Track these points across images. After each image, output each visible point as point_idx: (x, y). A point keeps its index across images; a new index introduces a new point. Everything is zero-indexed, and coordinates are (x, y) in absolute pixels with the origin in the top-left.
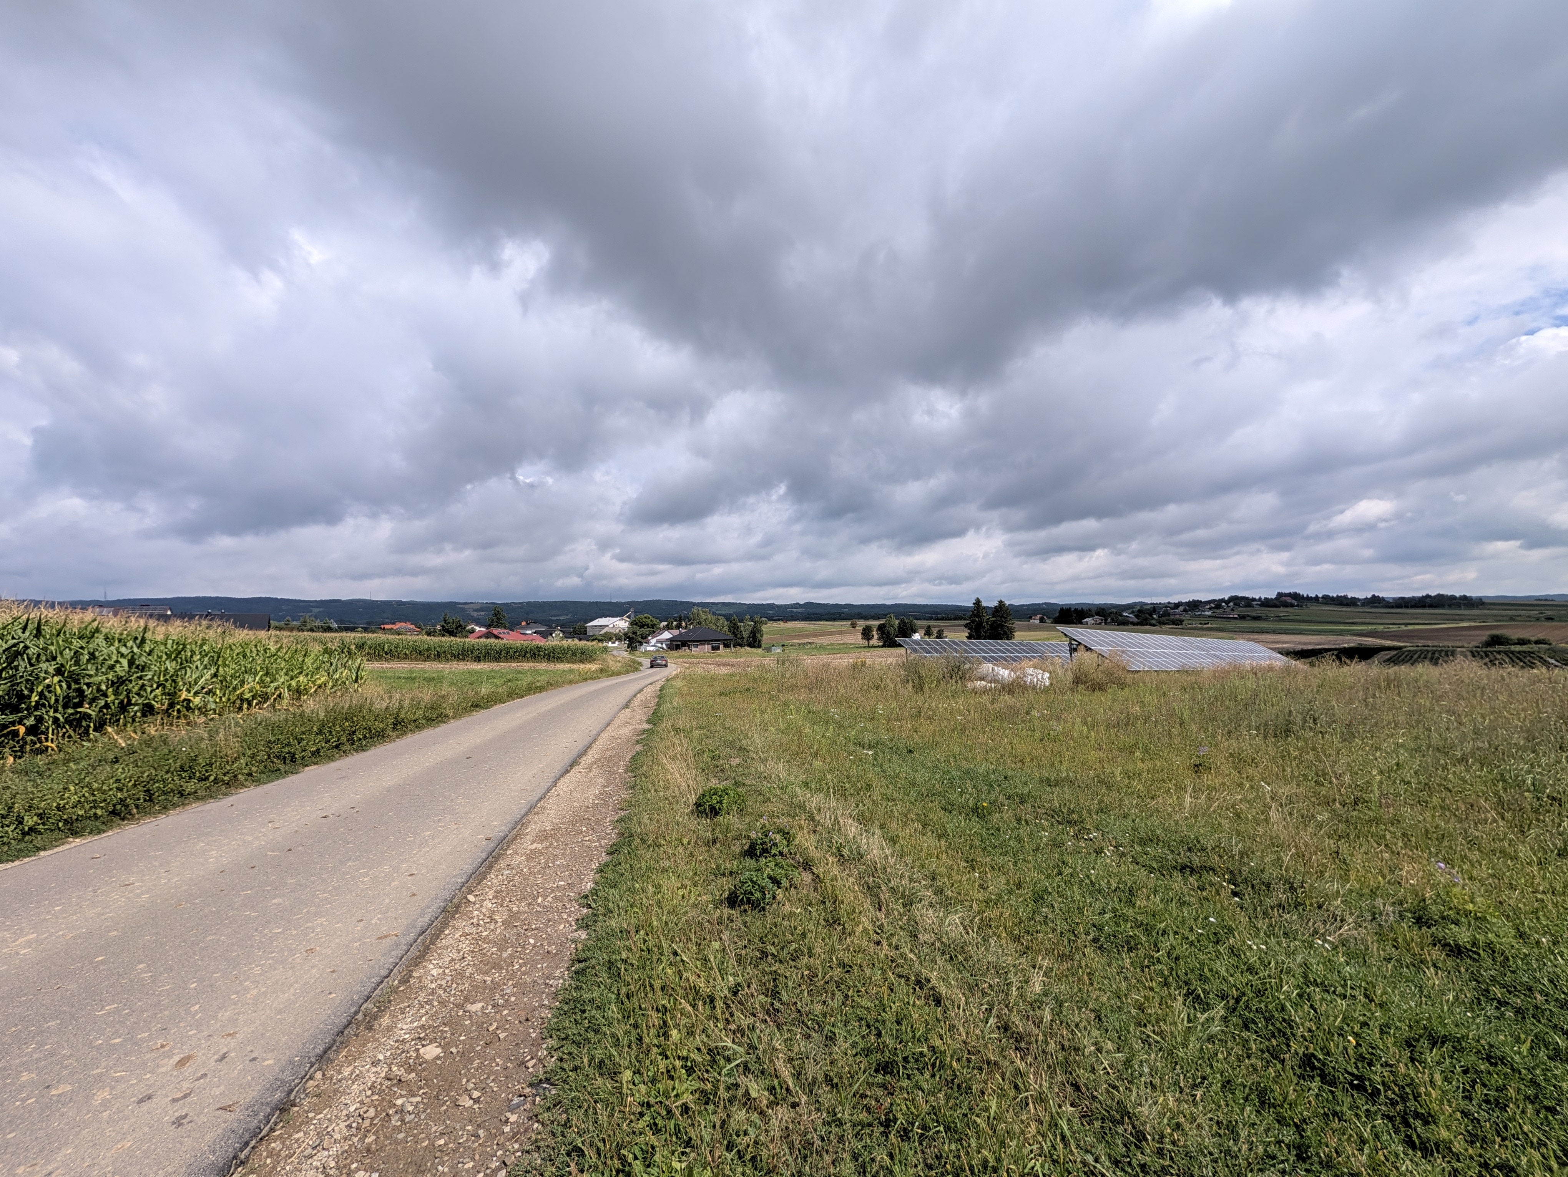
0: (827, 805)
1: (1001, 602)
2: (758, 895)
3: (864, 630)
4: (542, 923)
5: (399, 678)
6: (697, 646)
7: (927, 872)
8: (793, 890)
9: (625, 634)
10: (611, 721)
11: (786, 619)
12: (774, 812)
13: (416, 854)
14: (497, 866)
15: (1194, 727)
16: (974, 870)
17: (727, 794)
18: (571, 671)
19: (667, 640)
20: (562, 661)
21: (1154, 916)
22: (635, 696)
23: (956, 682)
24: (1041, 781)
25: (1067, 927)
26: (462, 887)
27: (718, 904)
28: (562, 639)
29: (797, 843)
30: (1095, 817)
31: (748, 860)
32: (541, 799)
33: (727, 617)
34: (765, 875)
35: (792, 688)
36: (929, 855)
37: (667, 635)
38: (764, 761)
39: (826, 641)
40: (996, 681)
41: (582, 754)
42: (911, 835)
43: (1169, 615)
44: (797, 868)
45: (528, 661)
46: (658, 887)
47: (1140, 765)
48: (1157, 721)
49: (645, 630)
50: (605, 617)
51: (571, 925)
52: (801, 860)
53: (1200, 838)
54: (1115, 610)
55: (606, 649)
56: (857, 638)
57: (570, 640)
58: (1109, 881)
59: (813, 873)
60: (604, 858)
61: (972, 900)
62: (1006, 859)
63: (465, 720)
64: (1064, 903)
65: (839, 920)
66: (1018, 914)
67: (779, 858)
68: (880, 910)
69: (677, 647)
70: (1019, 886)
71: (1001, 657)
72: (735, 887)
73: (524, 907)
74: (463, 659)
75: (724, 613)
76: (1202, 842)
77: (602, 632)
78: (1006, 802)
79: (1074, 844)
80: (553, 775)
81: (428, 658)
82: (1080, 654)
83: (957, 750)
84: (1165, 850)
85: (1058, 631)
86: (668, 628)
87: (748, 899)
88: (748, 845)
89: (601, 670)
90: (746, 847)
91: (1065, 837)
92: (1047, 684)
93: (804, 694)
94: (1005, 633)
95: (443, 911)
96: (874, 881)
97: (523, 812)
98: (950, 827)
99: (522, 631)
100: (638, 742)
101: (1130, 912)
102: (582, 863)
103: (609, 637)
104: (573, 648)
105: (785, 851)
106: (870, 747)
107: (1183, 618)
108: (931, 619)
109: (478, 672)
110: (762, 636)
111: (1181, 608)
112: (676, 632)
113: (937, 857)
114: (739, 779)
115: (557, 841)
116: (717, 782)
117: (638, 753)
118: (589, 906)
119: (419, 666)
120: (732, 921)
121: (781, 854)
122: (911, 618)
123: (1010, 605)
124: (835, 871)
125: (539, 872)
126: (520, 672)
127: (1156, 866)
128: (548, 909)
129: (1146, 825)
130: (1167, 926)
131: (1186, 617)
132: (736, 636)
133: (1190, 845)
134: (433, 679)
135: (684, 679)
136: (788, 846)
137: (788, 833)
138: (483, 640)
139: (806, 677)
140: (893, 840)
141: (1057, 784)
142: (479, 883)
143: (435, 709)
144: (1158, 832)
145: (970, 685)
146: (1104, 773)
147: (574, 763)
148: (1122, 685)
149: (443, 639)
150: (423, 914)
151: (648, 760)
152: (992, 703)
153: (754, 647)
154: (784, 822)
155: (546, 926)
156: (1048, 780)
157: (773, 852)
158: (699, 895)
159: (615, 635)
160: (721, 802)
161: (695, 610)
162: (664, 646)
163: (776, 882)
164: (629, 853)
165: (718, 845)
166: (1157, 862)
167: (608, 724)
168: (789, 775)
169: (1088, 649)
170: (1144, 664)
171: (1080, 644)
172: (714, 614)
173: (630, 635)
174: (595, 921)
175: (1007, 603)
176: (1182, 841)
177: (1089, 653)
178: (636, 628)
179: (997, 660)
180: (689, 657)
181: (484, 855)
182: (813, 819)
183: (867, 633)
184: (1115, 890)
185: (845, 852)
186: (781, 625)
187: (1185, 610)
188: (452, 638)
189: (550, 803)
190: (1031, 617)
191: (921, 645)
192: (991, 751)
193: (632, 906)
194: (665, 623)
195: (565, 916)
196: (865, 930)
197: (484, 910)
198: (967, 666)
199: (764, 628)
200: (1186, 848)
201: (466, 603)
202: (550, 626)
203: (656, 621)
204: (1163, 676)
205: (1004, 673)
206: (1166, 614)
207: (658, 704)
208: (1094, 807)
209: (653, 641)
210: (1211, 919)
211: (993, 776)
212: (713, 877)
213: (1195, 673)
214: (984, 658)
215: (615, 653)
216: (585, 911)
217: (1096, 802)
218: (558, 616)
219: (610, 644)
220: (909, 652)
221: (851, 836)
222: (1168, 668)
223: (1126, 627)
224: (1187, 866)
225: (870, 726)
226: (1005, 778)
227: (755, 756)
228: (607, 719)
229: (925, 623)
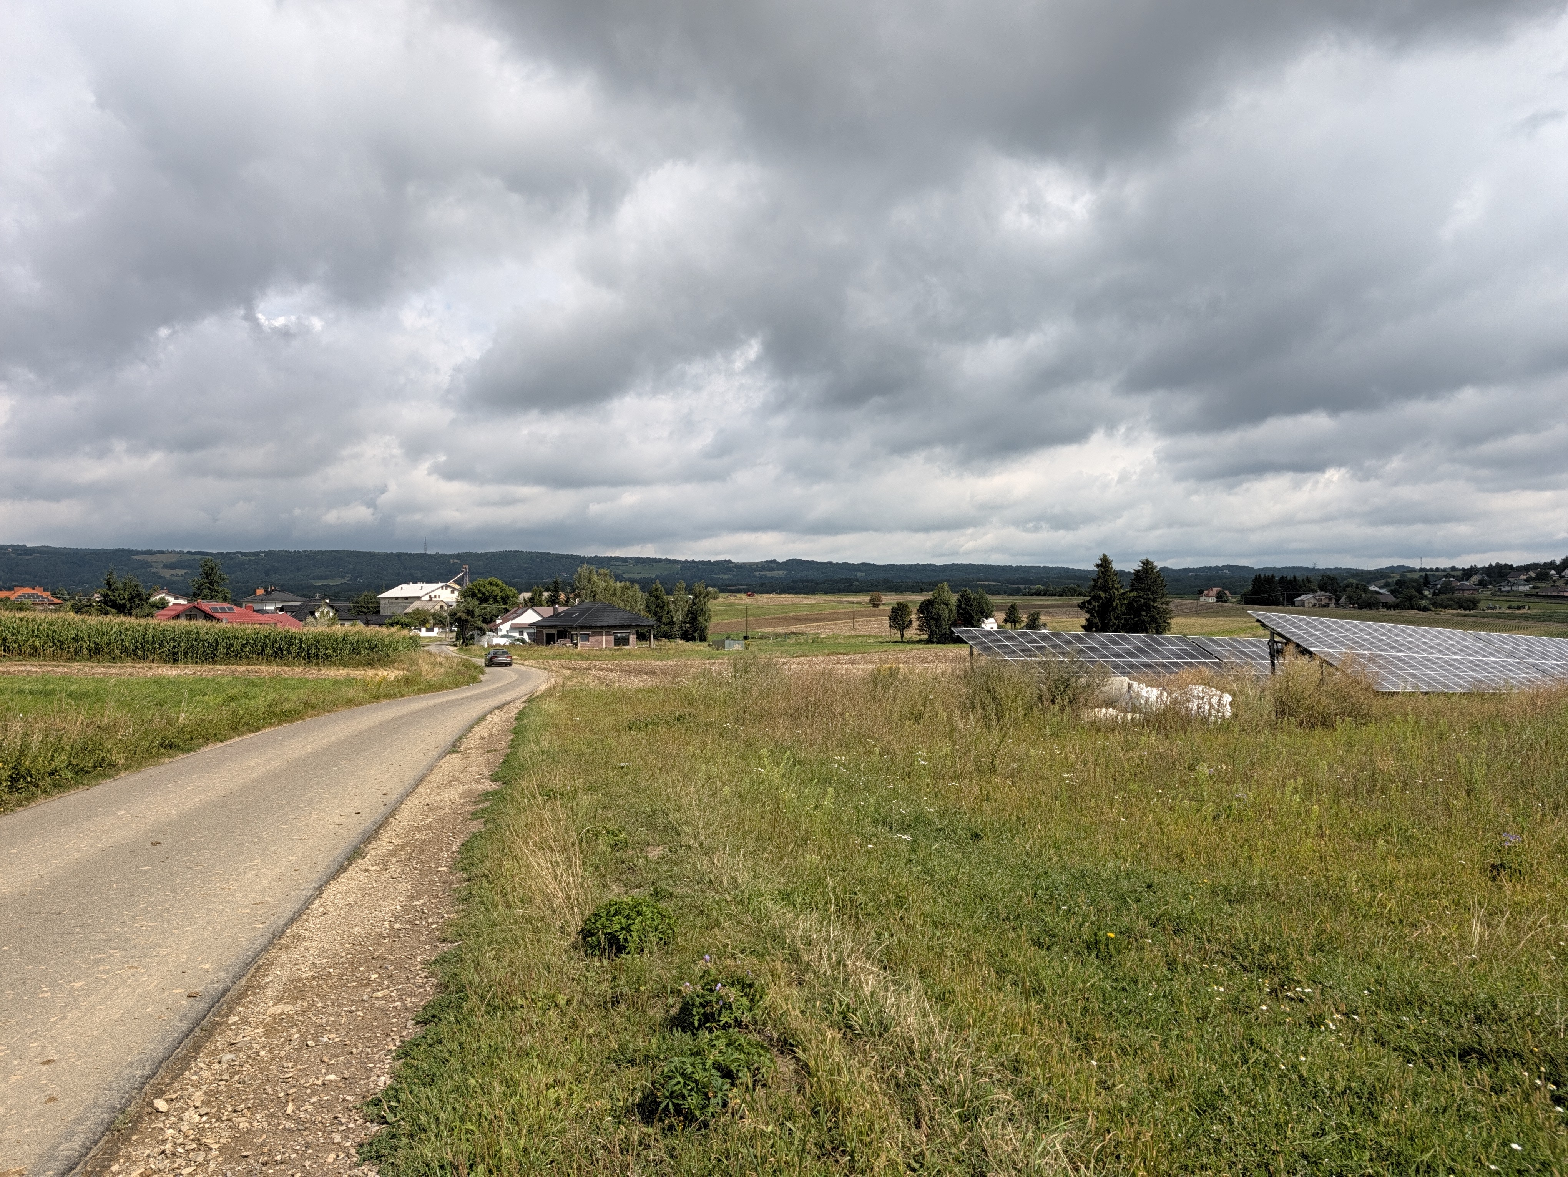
0: (824, 934)
1: (1146, 563)
2: (693, 1100)
3: (894, 610)
4: (295, 1151)
5: (21, 691)
6: (586, 637)
7: (1004, 1059)
8: (760, 1092)
9: (453, 614)
10: (425, 775)
11: (752, 590)
12: (726, 946)
13: (56, 1022)
14: (209, 1046)
15: (1492, 797)
16: (1089, 1054)
17: (639, 913)
18: (350, 682)
19: (531, 625)
20: (332, 664)
21: (1411, 1139)
22: (470, 729)
23: (1062, 709)
24: (1215, 894)
25: (1255, 1158)
26: (143, 1084)
27: (619, 1116)
28: (332, 622)
29: (767, 1004)
30: (1309, 959)
31: (678, 1034)
32: (292, 920)
33: (645, 585)
34: (709, 1063)
35: (764, 716)
36: (1008, 1027)
37: (530, 617)
38: (708, 852)
39: (825, 630)
40: (1134, 709)
41: (371, 836)
42: (977, 991)
43: (1453, 590)
44: (767, 1050)
45: (268, 662)
46: (510, 1084)
47: (1391, 865)
48: (1425, 786)
49: (491, 608)
50: (415, 582)
51: (349, 1155)
52: (775, 1035)
53: (1498, 1000)
54: (1353, 581)
55: (415, 641)
56: (881, 625)
57: (347, 624)
58: (1332, 1077)
59: (797, 1059)
60: (412, 1031)
61: (1086, 1110)
62: (1148, 1035)
63: (148, 773)
64: (1250, 1115)
65: (844, 1144)
66: (1167, 1135)
67: (734, 1031)
68: (918, 1126)
69: (550, 639)
70: (1170, 1083)
71: (1145, 664)
72: (653, 1083)
73: (260, 1120)
74: (145, 658)
75: (638, 576)
76: (1501, 1006)
77: (409, 610)
78: (1149, 930)
79: (1270, 1008)
80: (315, 875)
81: (76, 655)
82: (1290, 661)
83: (1061, 834)
84: (1435, 1020)
85: (1250, 616)
86: (533, 603)
87: (677, 1107)
88: (678, 1006)
89: (407, 680)
90: (674, 1011)
91: (1255, 996)
92: (1228, 714)
93: (782, 728)
94: (1154, 620)
95: (108, 1129)
96: (908, 1074)
97: (258, 945)
98: (1047, 977)
99: (257, 607)
100: (475, 815)
101: (1368, 1132)
102: (369, 1040)
103: (421, 619)
104: (353, 639)
105: (746, 1018)
106: (904, 827)
107: (1477, 596)
108: (1016, 592)
109: (173, 682)
110: (708, 619)
111: (1475, 578)
112: (548, 611)
113: (1024, 1031)
114: (662, 884)
115: (323, 998)
116: (622, 890)
117: (474, 836)
118: (383, 1120)
119: (60, 670)
120: (648, 1147)
121: (738, 1023)
122: (981, 591)
123: (1165, 569)
124: (838, 1054)
125: (288, 1058)
126: (253, 684)
127: (1417, 1049)
128: (305, 1126)
129: (1402, 976)
130: (1434, 1156)
131: (1484, 595)
132: (660, 619)
133: (1481, 1011)
134: (86, 694)
135: (563, 698)
136: (751, 1009)
137: (751, 986)
138: (182, 622)
139: (788, 695)
140: (943, 999)
141: (1242, 899)
142: (175, 1078)
143: (92, 752)
144: (1423, 987)
145: (1087, 715)
146: (1327, 879)
147: (355, 854)
148: (1362, 718)
149: (107, 619)
150: (69, 1135)
151: (493, 849)
152: (1126, 749)
153: (693, 639)
154: (745, 965)
155: (302, 1156)
156: (1227, 891)
157: (724, 1019)
158: (587, 1099)
159: (434, 616)
160: (627, 929)
161: (583, 570)
162: (526, 637)
163: (727, 1074)
164: (457, 1021)
165: (623, 1008)
166: (1421, 1041)
167: (420, 781)
168: (754, 877)
169: (1304, 652)
170: (1405, 681)
171: (1288, 641)
172: (618, 578)
173: (463, 615)
174: (394, 1148)
175: (1159, 565)
176: (1465, 1004)
177: (1306, 658)
178: (474, 603)
179: (1138, 670)
180: (571, 657)
181: (185, 1025)
182: (797, 960)
183: (899, 617)
184: (1344, 1093)
185: (856, 1020)
186: (743, 599)
187: (1481, 583)
188: (122, 618)
189: (312, 924)
190: (1201, 592)
191: (999, 640)
192: (1125, 836)
193: (462, 1120)
194: (527, 595)
195: (338, 1138)
196: (891, 1163)
197: (185, 1128)
198: (1083, 680)
199: (712, 605)
200: (1471, 1016)
201: (149, 552)
202: (311, 598)
203: (510, 591)
204: (1439, 702)
205: (1150, 694)
206: (1447, 589)
207: (513, 746)
208: (1309, 939)
209: (505, 628)
210: (1515, 1146)
211: (1126, 884)
212: (614, 1066)
213: (1497, 696)
214: (1115, 665)
215: (433, 648)
216: (375, 1128)
217: (1312, 931)
218: (326, 577)
219: (424, 633)
220: (975, 652)
221: (867, 990)
222: (1448, 687)
223: (1374, 612)
224: (1473, 1049)
225: (903, 787)
226: (1149, 886)
227: (691, 842)
228: (418, 772)
229: (1006, 600)
